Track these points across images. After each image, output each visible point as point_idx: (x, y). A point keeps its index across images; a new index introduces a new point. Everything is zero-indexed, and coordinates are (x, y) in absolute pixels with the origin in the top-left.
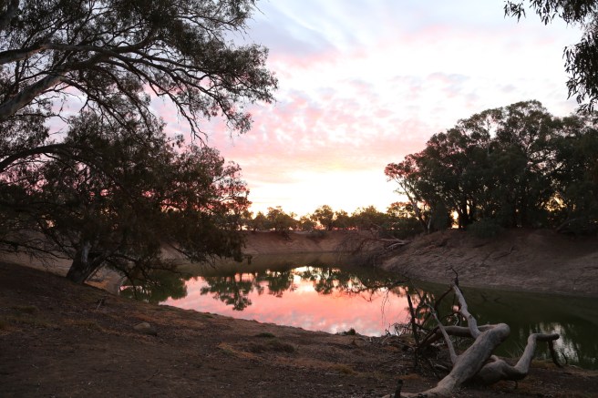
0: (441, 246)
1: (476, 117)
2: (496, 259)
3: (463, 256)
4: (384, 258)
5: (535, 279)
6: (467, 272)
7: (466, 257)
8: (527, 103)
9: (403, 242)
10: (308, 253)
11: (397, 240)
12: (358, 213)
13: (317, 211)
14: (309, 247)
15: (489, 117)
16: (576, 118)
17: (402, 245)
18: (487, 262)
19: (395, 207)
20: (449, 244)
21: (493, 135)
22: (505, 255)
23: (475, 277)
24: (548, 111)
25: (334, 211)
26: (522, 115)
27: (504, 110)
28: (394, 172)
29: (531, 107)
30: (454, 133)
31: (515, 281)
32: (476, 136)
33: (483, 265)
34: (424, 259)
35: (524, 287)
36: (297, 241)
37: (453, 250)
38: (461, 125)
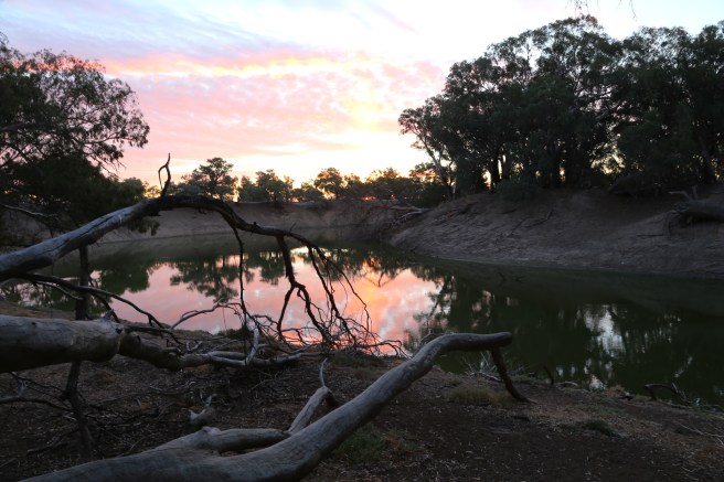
0: (463, 213)
1: (512, 41)
2: (529, 228)
3: (487, 225)
4: (394, 232)
5: (575, 252)
6: (491, 245)
7: (492, 226)
8: (578, 20)
9: (420, 210)
10: (308, 228)
11: (413, 207)
12: (374, 178)
13: (320, 175)
14: (310, 221)
15: (529, 41)
16: (640, 39)
17: (419, 215)
18: (518, 232)
19: (420, 169)
20: (472, 210)
21: (534, 67)
22: (541, 222)
23: (500, 250)
24: (605, 31)
25: (342, 175)
26: (571, 38)
27: (548, 30)
28: (411, 121)
29: (583, 26)
30: (483, 64)
31: (549, 255)
32: (512, 68)
33: (511, 236)
34: (440, 230)
35: (560, 262)
36: (293, 214)
37: (477, 217)
38: (491, 51)
